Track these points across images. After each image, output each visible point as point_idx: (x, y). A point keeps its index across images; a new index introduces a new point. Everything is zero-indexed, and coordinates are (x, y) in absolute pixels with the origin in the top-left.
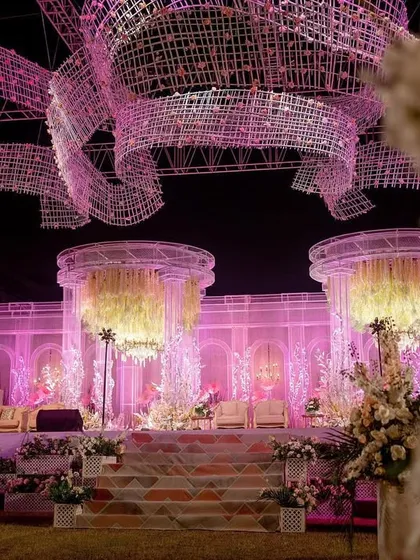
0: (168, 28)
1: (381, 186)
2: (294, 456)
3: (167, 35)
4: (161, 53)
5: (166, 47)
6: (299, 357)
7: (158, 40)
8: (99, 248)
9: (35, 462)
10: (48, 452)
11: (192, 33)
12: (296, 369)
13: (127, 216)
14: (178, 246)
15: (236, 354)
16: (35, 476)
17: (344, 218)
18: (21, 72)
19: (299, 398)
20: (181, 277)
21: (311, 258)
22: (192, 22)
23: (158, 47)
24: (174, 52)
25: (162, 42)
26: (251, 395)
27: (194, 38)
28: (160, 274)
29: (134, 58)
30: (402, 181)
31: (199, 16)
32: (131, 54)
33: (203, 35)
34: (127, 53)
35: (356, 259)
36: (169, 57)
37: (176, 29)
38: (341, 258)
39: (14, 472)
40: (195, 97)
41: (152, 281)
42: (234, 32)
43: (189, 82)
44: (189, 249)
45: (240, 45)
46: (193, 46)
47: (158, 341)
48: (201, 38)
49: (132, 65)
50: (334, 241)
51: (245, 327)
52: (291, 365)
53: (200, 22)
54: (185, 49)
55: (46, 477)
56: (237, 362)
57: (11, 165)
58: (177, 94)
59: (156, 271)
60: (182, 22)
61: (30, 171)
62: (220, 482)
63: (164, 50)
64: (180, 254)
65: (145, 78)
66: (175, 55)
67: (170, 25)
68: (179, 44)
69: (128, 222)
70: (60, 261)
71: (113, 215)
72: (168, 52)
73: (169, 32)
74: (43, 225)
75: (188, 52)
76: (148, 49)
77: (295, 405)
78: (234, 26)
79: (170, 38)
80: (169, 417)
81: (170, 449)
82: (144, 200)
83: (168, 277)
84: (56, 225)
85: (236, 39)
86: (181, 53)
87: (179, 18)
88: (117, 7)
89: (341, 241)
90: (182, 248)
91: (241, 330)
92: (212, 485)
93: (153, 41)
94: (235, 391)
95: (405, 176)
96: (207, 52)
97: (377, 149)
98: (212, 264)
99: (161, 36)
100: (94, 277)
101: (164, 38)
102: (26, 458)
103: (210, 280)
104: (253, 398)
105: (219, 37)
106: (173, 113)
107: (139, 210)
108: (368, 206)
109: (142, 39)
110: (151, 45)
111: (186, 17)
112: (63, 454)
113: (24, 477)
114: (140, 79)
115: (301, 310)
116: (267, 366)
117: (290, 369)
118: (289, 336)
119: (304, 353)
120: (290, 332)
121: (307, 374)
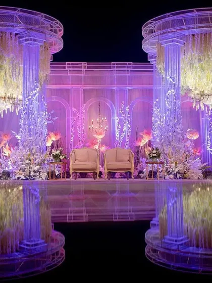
6: (124, 113)
12: (121, 123)
14: (36, 14)
15: (74, 109)
19: (123, 145)
20: (37, 41)
28: (20, 38)
35: (187, 33)
41: (12, 43)
44: (46, 17)
47: (15, 96)
50: (169, 16)
51: (82, 87)
52: (116, 119)
56: (75, 115)
59: (16, 34)
80: (27, 162)
83: (27, 40)
90: (40, 17)
94: (72, 138)
98: (61, 33)
103: (59, 46)
115: (126, 76)
116: (98, 120)
117: (116, 122)
118: (116, 97)
119: (127, 110)
120: (117, 93)
121: (129, 126)
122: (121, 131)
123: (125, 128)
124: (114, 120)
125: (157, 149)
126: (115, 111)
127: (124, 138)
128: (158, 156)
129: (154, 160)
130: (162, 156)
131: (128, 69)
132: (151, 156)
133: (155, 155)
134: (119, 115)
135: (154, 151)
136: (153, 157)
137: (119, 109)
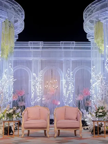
6: (69, 77)
12: (67, 83)
15: (34, 74)
19: (69, 100)
26: (42, 97)
51: (39, 59)
52: (64, 81)
56: (34, 78)
77: (66, 103)
91: (37, 61)
94: (33, 95)
104: (43, 99)
115: (70, 51)
116: (51, 81)
117: (64, 83)
118: (64, 65)
119: (71, 75)
120: (64, 63)
121: (73, 86)
122: (67, 90)
123: (70, 88)
124: (62, 82)
125: (102, 108)
126: (63, 76)
127: (69, 94)
128: (104, 115)
129: (101, 119)
131: (72, 46)
132: (98, 115)
133: (101, 114)
134: (66, 78)
135: (100, 111)
136: (100, 116)
137: (66, 74)
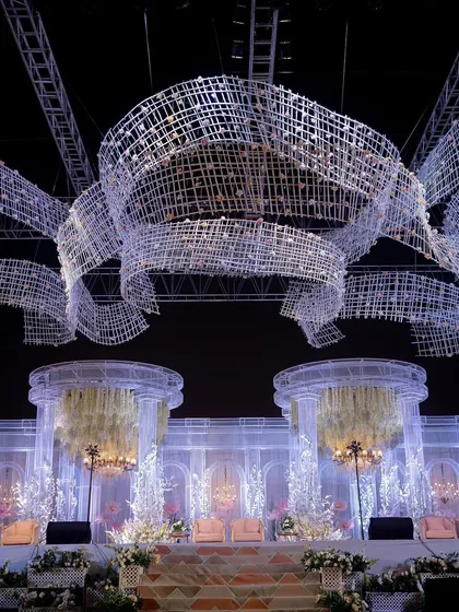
0: (208, 157)
1: (362, 317)
2: (331, 565)
3: (206, 163)
4: (201, 180)
5: (206, 174)
6: (255, 479)
7: (199, 167)
8: (76, 366)
9: (47, 575)
10: (62, 564)
11: (231, 163)
12: (253, 492)
13: (111, 335)
15: (195, 475)
16: (50, 589)
17: (318, 346)
18: (23, 191)
20: (154, 397)
21: (275, 385)
22: (231, 153)
23: (199, 173)
24: (213, 179)
25: (202, 169)
27: (232, 168)
28: (135, 394)
29: (173, 182)
30: (381, 313)
31: (236, 148)
32: (170, 179)
33: (241, 166)
34: (166, 177)
35: (322, 386)
36: (208, 183)
37: (215, 159)
38: (309, 384)
39: (25, 585)
40: (205, 224)
41: (127, 400)
42: (269, 166)
43: (226, 207)
45: (274, 177)
46: (231, 175)
48: (238, 168)
49: (171, 190)
51: (203, 449)
52: (246, 487)
53: (237, 154)
54: (224, 177)
55: (61, 590)
56: (195, 482)
57: (8, 280)
58: (188, 220)
59: (131, 391)
60: (221, 152)
61: (26, 286)
62: (263, 591)
63: (204, 176)
64: (154, 375)
65: (184, 201)
66: (214, 182)
67: (210, 154)
68: (218, 172)
69: (113, 342)
70: (33, 378)
71: (98, 333)
72: (207, 179)
73: (209, 161)
74: (26, 341)
75: (227, 180)
76: (188, 175)
78: (269, 160)
79: (210, 166)
81: (192, 560)
82: (128, 321)
83: (143, 397)
84: (38, 342)
85: (270, 172)
86: (220, 180)
87: (219, 149)
88: (146, 136)
89: (309, 369)
90: (158, 370)
91: (199, 451)
92: (254, 594)
93: (193, 168)
94: (193, 511)
95: (384, 309)
96: (244, 181)
97: (358, 284)
98: (181, 386)
99: (200, 164)
100: (70, 395)
101: (204, 166)
102: (39, 571)
103: (177, 401)
105: (255, 168)
106: (184, 238)
107: (123, 331)
108: (338, 336)
109: (183, 166)
110: (191, 172)
111: (224, 148)
112: (78, 566)
113: (39, 591)
114: (179, 202)
115: (257, 434)
116: (224, 488)
117: (247, 490)
118: (246, 459)
119: (259, 475)
120: (247, 455)
121: (262, 495)
122: (253, 502)
123: (257, 499)
124: (243, 489)
125: (290, 518)
126: (245, 478)
127: (256, 510)
128: (292, 527)
129: (287, 531)
130: (296, 527)
131: (260, 426)
133: (288, 525)
134: (249, 482)
135: (287, 521)
136: (286, 527)
137: (250, 474)
